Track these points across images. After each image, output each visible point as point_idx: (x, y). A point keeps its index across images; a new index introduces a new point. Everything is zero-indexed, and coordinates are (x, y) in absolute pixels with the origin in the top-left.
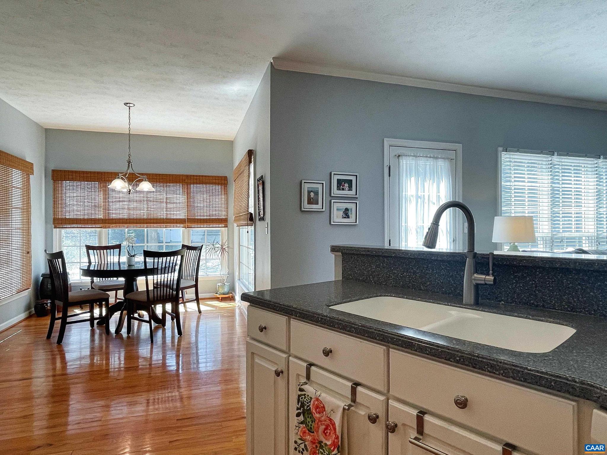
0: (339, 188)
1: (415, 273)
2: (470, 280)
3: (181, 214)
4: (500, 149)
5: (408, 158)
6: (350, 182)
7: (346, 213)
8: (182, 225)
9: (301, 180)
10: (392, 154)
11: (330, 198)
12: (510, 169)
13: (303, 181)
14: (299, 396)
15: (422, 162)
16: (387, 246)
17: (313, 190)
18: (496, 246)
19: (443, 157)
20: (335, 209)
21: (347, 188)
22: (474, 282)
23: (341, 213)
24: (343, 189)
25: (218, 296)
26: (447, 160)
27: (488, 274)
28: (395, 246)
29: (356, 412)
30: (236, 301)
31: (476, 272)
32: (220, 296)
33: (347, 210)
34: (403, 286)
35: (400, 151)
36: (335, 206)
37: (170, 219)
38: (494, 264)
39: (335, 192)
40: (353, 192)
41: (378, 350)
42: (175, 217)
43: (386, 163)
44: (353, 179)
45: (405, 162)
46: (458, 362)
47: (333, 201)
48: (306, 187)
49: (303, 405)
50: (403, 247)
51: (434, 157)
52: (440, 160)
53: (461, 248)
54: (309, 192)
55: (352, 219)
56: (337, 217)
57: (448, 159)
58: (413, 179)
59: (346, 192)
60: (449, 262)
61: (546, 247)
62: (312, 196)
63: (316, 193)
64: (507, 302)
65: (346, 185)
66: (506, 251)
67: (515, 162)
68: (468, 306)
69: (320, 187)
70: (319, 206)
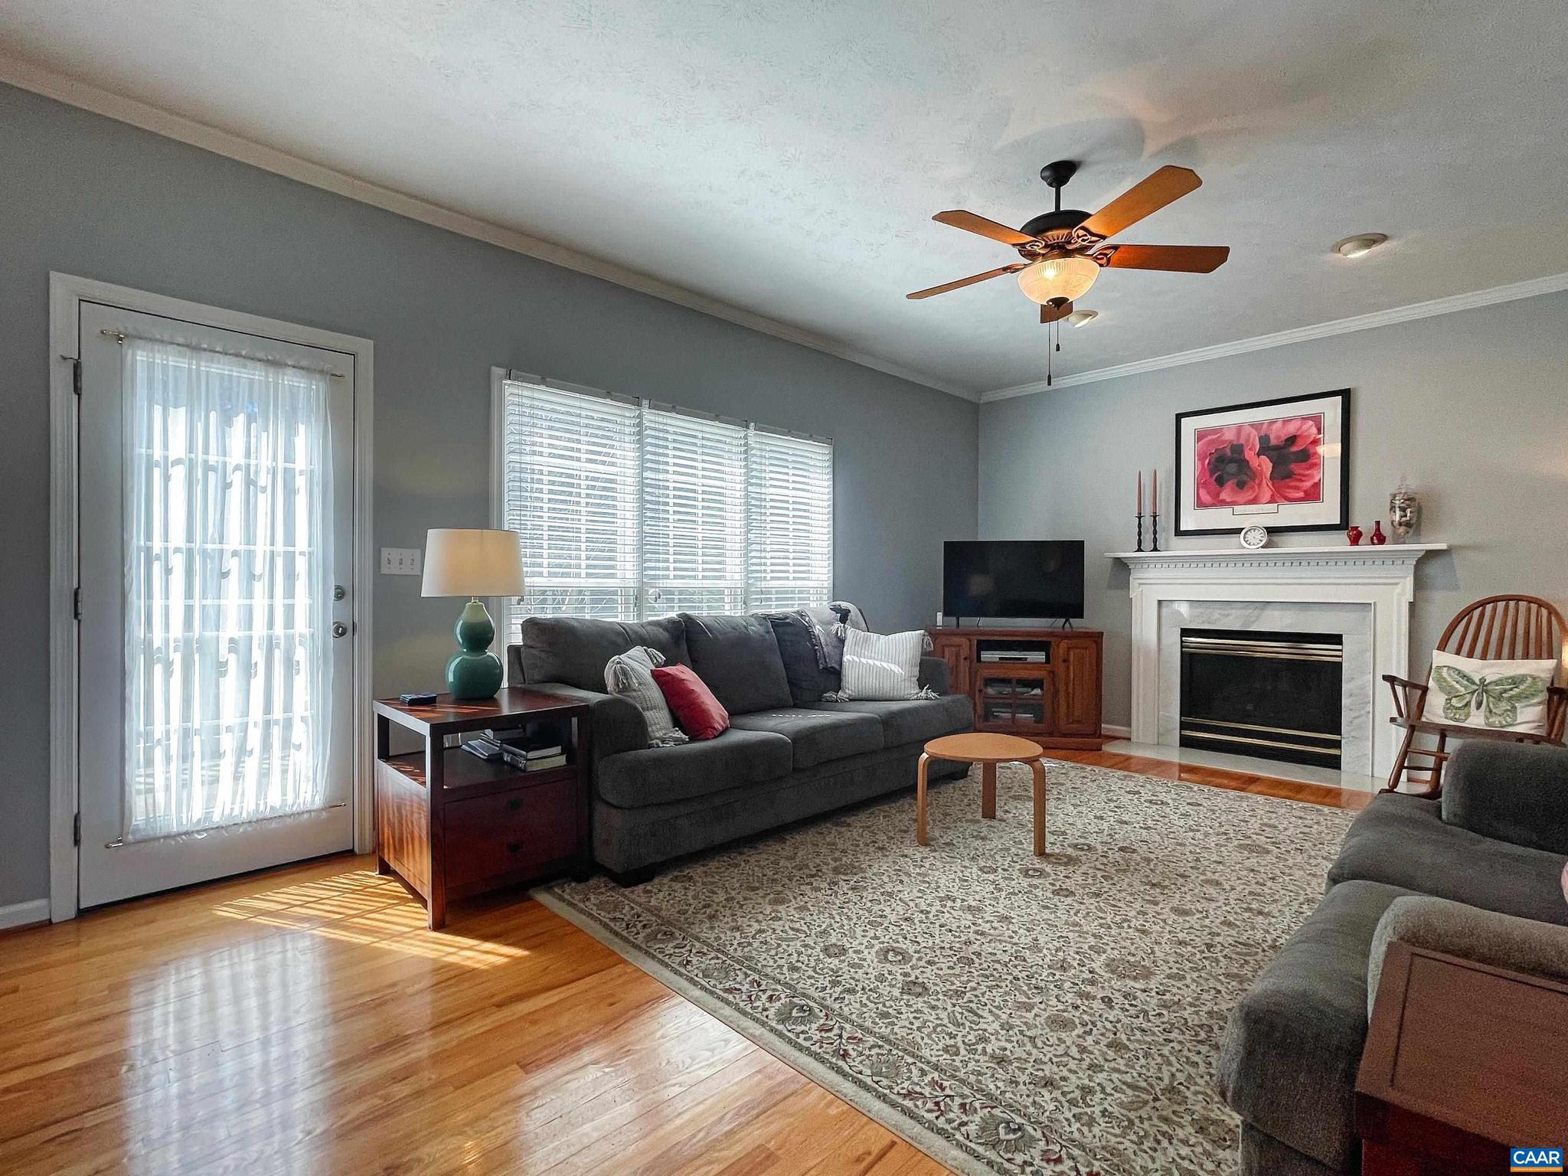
4: (498, 371)
5: (159, 347)
10: (89, 328)
15: (218, 368)
19: (304, 363)
26: (318, 376)
43: (60, 351)
52: (290, 371)
57: (322, 372)
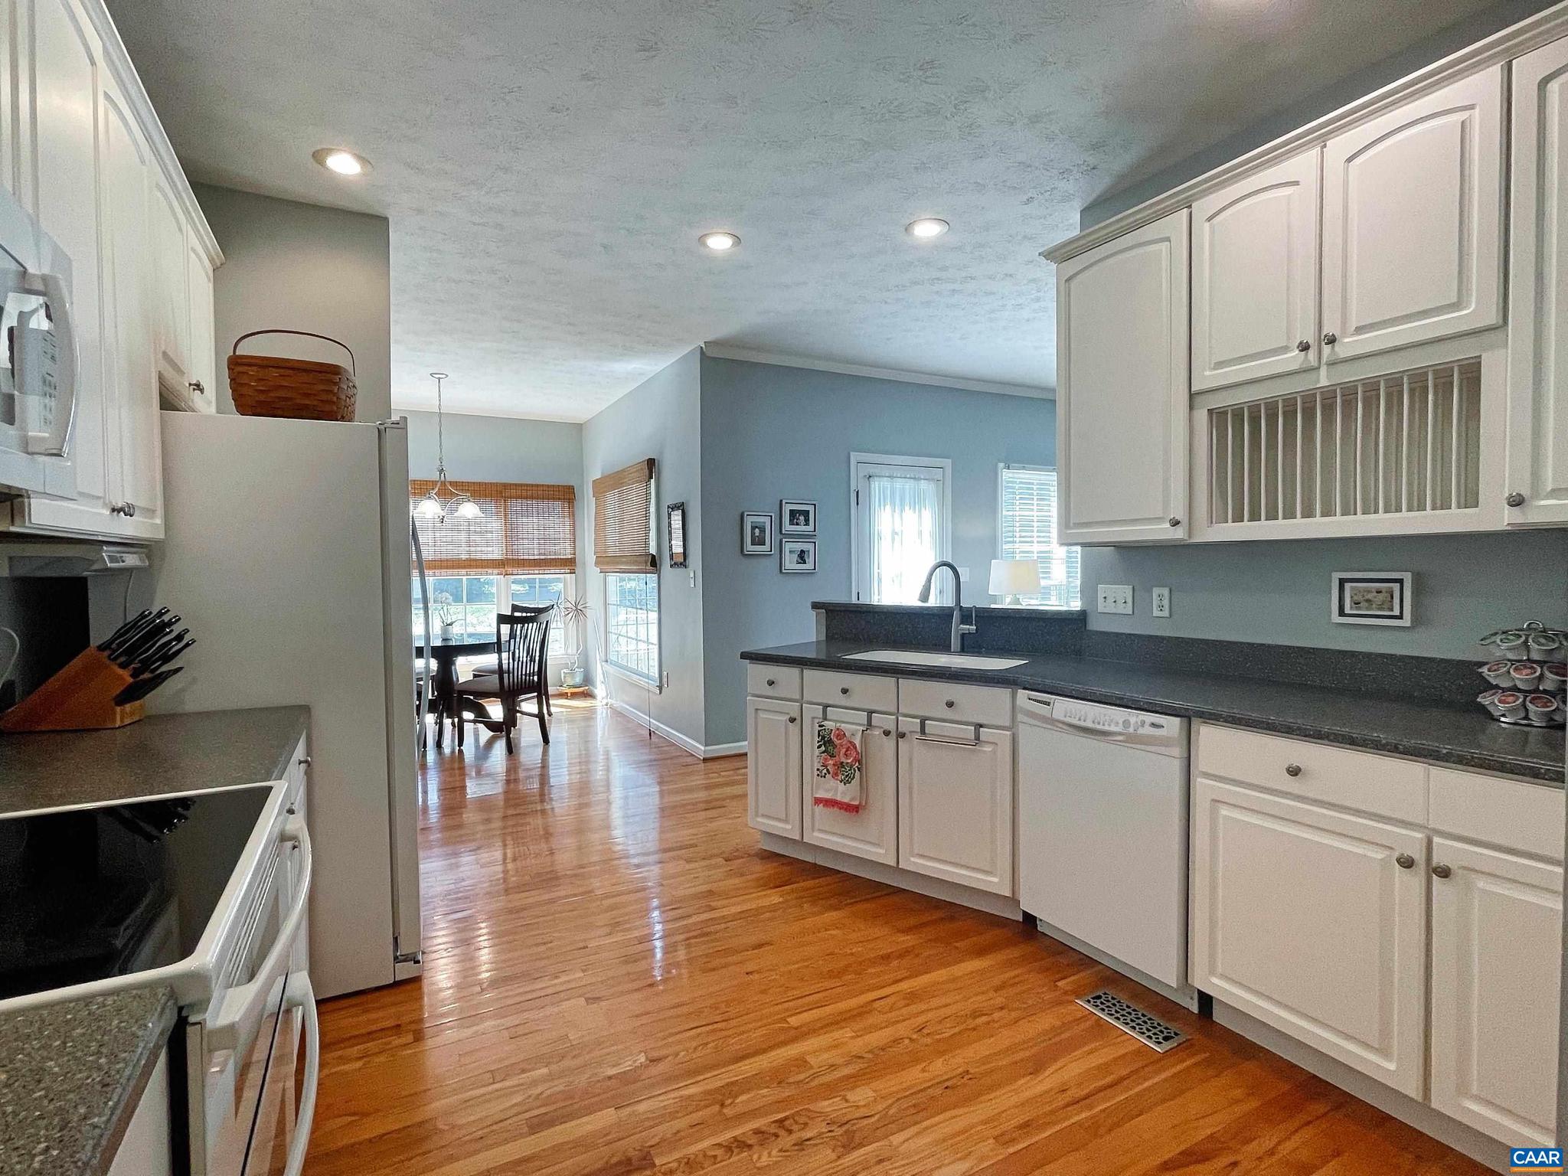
0: (791, 523)
1: (906, 627)
2: (957, 630)
3: (496, 553)
4: (1001, 465)
5: (881, 479)
6: (806, 513)
7: (802, 557)
8: (496, 571)
9: (741, 511)
10: (861, 475)
11: (779, 537)
12: (1014, 493)
13: (746, 514)
14: (819, 731)
15: (899, 484)
16: (854, 600)
17: (758, 525)
18: (994, 598)
19: (927, 477)
20: (787, 553)
21: (803, 522)
22: (960, 632)
23: (795, 557)
24: (797, 524)
25: (565, 690)
26: (932, 482)
27: (971, 624)
28: (864, 600)
29: (872, 734)
30: (599, 697)
31: (962, 623)
32: (569, 691)
33: (802, 552)
34: (895, 641)
35: (871, 469)
36: (787, 547)
37: (476, 560)
38: (976, 616)
39: (787, 527)
40: (811, 528)
41: (889, 682)
42: (484, 557)
43: (853, 487)
44: (811, 509)
45: (876, 485)
46: (948, 678)
47: (784, 540)
48: (749, 522)
49: (823, 738)
50: (875, 601)
51: (914, 478)
52: (922, 481)
53: (949, 602)
54: (753, 528)
55: (809, 565)
56: (790, 563)
57: (933, 479)
58: (888, 507)
59: (801, 528)
60: (938, 615)
61: (1060, 599)
62: (757, 534)
63: (763, 530)
64: (987, 649)
65: (802, 518)
66: (1007, 603)
67: (1021, 483)
68: (956, 653)
69: (767, 520)
70: (766, 547)
